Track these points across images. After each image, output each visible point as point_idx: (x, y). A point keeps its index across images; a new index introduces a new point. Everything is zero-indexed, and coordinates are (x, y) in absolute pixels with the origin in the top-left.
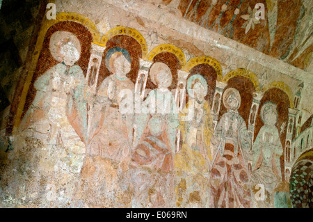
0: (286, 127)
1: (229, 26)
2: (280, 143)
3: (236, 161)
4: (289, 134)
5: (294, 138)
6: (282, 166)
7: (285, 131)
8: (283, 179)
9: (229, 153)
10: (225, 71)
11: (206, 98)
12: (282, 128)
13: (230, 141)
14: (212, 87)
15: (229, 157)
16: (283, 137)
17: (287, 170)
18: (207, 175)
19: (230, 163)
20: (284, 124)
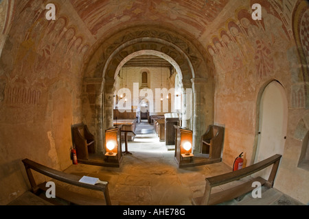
0: (273, 8)
1: (217, 9)
2: (277, 19)
3: (263, 46)
4: (278, 10)
5: (282, 9)
6: (286, 31)
7: (275, 10)
8: (290, 39)
9: (259, 44)
10: (234, 18)
11: (239, 32)
12: (272, 11)
13: (257, 39)
14: (237, 26)
15: (260, 47)
16: (276, 14)
17: (290, 31)
18: (254, 61)
19: (261, 49)
20: (271, 8)
